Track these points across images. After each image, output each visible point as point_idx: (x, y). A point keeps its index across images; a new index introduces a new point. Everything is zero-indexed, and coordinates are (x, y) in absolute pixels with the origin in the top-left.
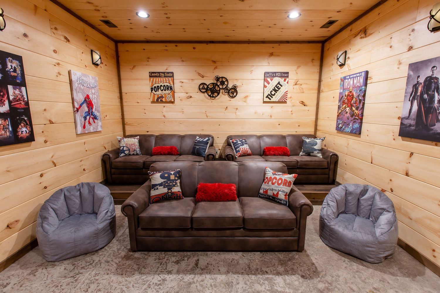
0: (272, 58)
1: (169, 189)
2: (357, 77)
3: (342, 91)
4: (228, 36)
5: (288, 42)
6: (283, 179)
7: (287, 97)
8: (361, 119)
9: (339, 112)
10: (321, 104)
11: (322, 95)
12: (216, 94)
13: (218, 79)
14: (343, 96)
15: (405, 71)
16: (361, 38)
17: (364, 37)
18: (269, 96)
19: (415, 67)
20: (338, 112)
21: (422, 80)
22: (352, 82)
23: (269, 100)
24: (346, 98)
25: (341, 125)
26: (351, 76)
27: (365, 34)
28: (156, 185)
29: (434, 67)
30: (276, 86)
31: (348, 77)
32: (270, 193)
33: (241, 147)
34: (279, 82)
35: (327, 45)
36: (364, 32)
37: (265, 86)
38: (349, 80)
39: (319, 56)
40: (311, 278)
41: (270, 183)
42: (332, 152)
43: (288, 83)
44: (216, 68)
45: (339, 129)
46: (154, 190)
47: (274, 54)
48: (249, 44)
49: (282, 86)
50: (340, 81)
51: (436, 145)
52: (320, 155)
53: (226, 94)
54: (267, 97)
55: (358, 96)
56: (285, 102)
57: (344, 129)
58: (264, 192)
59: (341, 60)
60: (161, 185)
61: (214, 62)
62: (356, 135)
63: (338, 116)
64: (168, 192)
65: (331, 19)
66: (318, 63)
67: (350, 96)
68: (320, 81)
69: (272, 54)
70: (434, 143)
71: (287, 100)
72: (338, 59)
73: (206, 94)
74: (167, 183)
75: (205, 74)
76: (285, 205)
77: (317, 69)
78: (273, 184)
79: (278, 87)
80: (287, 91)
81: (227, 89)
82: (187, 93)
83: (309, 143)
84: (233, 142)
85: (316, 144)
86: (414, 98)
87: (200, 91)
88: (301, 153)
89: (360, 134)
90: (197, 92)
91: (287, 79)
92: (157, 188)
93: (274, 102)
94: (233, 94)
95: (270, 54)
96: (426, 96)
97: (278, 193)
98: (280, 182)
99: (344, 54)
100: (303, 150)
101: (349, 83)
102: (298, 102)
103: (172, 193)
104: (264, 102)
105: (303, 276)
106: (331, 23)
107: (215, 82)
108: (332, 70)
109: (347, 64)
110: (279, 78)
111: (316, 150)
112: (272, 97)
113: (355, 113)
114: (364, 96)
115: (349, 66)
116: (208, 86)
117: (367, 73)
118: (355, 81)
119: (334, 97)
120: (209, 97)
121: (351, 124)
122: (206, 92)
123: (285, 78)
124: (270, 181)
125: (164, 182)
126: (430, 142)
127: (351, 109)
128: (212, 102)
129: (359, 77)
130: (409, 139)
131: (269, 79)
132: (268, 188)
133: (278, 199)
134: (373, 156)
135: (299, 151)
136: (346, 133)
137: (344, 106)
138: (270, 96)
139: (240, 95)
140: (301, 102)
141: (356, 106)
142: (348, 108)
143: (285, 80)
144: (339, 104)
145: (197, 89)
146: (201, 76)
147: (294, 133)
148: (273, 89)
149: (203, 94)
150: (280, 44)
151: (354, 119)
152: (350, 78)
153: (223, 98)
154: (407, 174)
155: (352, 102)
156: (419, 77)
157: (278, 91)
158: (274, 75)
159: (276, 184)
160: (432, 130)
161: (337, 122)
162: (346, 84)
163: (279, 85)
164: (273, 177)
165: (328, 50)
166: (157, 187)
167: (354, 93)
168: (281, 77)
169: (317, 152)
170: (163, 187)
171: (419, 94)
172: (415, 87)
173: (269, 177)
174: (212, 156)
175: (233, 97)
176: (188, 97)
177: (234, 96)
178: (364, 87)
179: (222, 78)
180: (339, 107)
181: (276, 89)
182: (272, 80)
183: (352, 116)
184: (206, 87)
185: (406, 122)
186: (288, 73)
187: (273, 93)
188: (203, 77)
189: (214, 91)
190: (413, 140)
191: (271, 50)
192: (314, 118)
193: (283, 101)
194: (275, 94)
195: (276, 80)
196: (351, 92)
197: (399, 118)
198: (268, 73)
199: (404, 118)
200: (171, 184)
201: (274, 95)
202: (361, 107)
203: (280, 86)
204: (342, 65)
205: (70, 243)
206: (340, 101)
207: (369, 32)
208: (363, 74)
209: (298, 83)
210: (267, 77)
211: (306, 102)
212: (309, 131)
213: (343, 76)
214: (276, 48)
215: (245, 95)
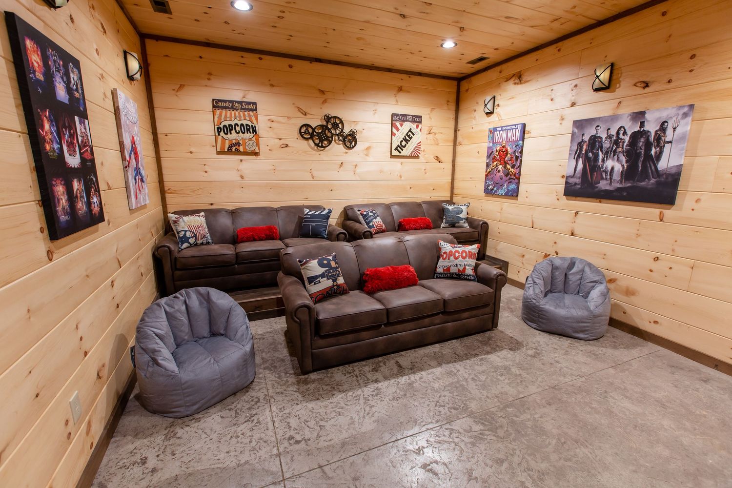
0: (401, 94)
1: (334, 281)
2: (513, 129)
3: (491, 145)
4: (348, 56)
5: (420, 74)
6: (467, 251)
7: (420, 151)
8: (517, 178)
9: (488, 171)
10: (459, 159)
11: (459, 149)
12: (326, 142)
13: (328, 119)
14: (493, 152)
15: (568, 127)
16: (515, 84)
17: (518, 84)
18: (398, 148)
19: (580, 124)
20: (486, 171)
21: (586, 138)
22: (505, 136)
23: (398, 154)
24: (497, 153)
25: (491, 186)
26: (504, 128)
27: (520, 80)
28: (317, 277)
29: (598, 126)
30: (407, 134)
31: (500, 129)
32: (454, 270)
33: (374, 220)
34: (411, 129)
35: (464, 85)
36: (519, 77)
37: (392, 134)
38: (501, 132)
39: (454, 97)
40: (518, 349)
41: (452, 258)
42: (481, 220)
43: (421, 130)
44: (325, 102)
45: (488, 192)
46: (315, 284)
47: (403, 89)
48: (371, 70)
49: (414, 134)
50: (487, 133)
51: (600, 202)
52: (466, 225)
53: (341, 142)
54: (396, 149)
55: (514, 152)
56: (417, 157)
57: (496, 191)
58: (444, 270)
59: (490, 106)
60: (323, 276)
61: (322, 92)
62: (513, 198)
63: (486, 175)
64: (334, 286)
65: (484, 56)
66: (453, 107)
67: (503, 152)
68: (456, 130)
69: (400, 89)
70: (598, 200)
71: (420, 154)
72: (486, 105)
73: (311, 142)
74: (329, 273)
75: (308, 111)
76: (474, 280)
77: (452, 115)
78: (456, 258)
79: (409, 136)
80: (420, 142)
81: (342, 136)
82: (280, 139)
83: (453, 211)
84: (362, 214)
85: (462, 212)
86: (579, 156)
87: (302, 136)
88: (443, 225)
89: (517, 196)
90: (297, 139)
91: (420, 126)
92: (319, 281)
93: (404, 156)
94: (351, 143)
95: (398, 88)
96: (590, 155)
97: (465, 268)
98: (464, 255)
99: (492, 100)
100: (446, 220)
101: (501, 137)
102: (432, 157)
103: (338, 286)
104: (392, 156)
105: (510, 349)
106: (481, 59)
107: (325, 123)
108: (475, 117)
109: (496, 113)
110: (411, 123)
111: (462, 219)
112: (402, 150)
113: (511, 171)
114: (521, 152)
115: (498, 114)
116: (314, 130)
117: (524, 125)
118: (510, 134)
119: (478, 152)
120: (316, 148)
121: (505, 185)
122: (312, 137)
123: (418, 124)
124: (451, 256)
125: (326, 271)
126: (594, 200)
127: (505, 167)
128: (319, 155)
129: (514, 130)
130: (574, 198)
131: (398, 124)
132: (449, 264)
133: (465, 275)
134: (534, 219)
135: (439, 222)
136: (499, 196)
137: (495, 163)
138: (400, 148)
139: (360, 147)
140: (436, 158)
141: (512, 163)
142: (501, 166)
143: (417, 127)
144: (488, 161)
145: (297, 134)
146: (303, 114)
147: (428, 199)
148: (403, 139)
149: (306, 142)
150: (410, 76)
151: (510, 179)
152: (502, 130)
153: (336, 148)
154: (573, 234)
155: (506, 159)
156: (583, 135)
157: (409, 141)
158: (404, 119)
159: (460, 258)
160: (597, 187)
161: (486, 183)
162: (497, 137)
163: (410, 133)
164: (454, 250)
165: (467, 90)
166: (318, 279)
167: (509, 149)
168: (413, 122)
169: (463, 222)
170: (326, 278)
171: (584, 152)
172: (580, 145)
173: (448, 251)
174: (343, 236)
175: (350, 148)
176: (283, 146)
177: (351, 147)
178: (521, 142)
179: (335, 117)
180: (488, 165)
181: (407, 138)
182: (401, 125)
183: (507, 175)
184: (310, 130)
185: (571, 180)
186: (420, 117)
187: (404, 143)
188: (305, 115)
189: (324, 137)
190: (578, 198)
191: (400, 84)
192: (450, 178)
193: (414, 156)
194: (406, 145)
195: (407, 126)
196: (503, 147)
197: (563, 177)
198: (397, 115)
199: (569, 176)
200: (334, 273)
201: (404, 147)
202: (518, 164)
203: (412, 135)
204: (489, 114)
205: (214, 380)
206: (488, 157)
207: (524, 78)
208: (520, 126)
209: (432, 131)
210: (396, 120)
211: (442, 158)
212: (445, 195)
213: (492, 127)
214: (406, 81)
215: (367, 145)
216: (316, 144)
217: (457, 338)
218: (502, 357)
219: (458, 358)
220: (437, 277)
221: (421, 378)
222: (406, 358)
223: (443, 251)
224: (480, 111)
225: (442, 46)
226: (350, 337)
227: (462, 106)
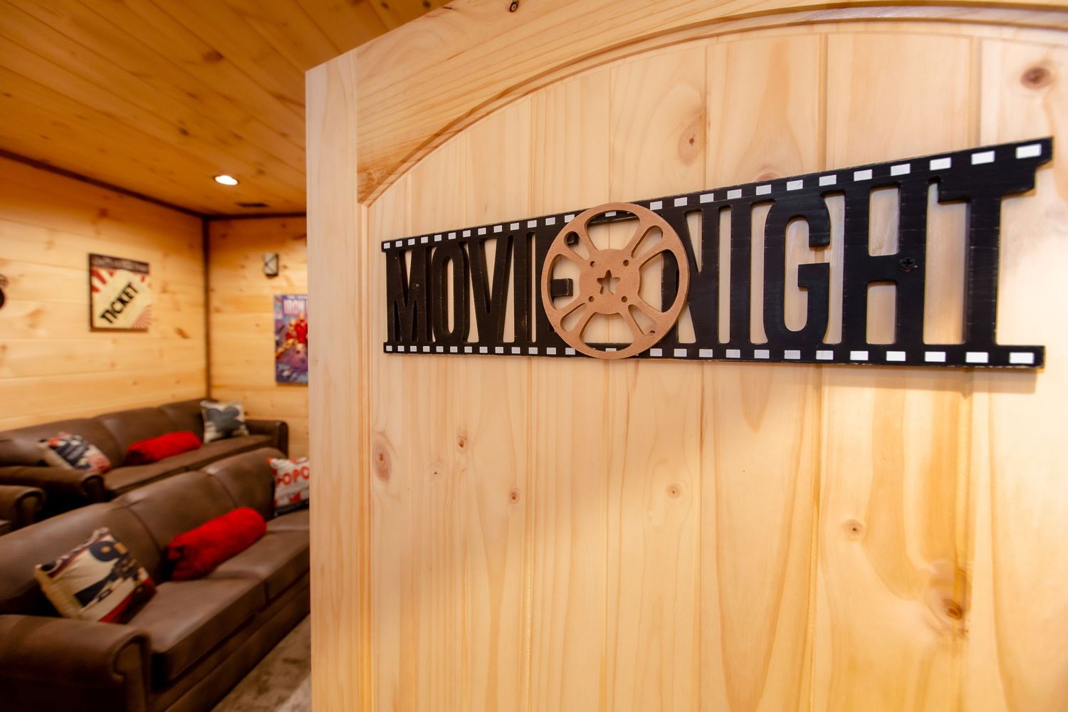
0: (105, 222)
1: (136, 577)
3: (280, 317)
5: (140, 197)
7: (150, 319)
9: (280, 351)
18: (107, 314)
20: (276, 351)
23: (106, 325)
24: (292, 329)
25: (286, 372)
26: (299, 297)
28: (100, 585)
30: (123, 291)
31: (293, 297)
33: (87, 454)
34: (130, 283)
37: (93, 289)
38: (295, 301)
39: (197, 240)
41: (300, 479)
42: (277, 421)
43: (149, 286)
45: (282, 380)
46: (100, 599)
47: (109, 213)
49: (136, 291)
50: (272, 300)
54: (103, 316)
56: (145, 330)
57: (296, 379)
58: (290, 500)
59: (272, 265)
60: (112, 577)
63: (277, 357)
64: (137, 588)
66: (199, 254)
67: (302, 328)
68: (207, 290)
69: (103, 214)
71: (149, 325)
72: (266, 264)
74: (123, 566)
77: (198, 267)
79: (127, 294)
80: (149, 306)
83: (224, 412)
84: (53, 447)
85: (237, 413)
88: (207, 437)
91: (147, 279)
92: (109, 589)
93: (117, 328)
95: (99, 211)
99: (275, 259)
101: (296, 307)
102: (172, 329)
103: (143, 585)
104: (93, 329)
106: (259, 205)
108: (245, 276)
109: (283, 276)
110: (129, 273)
112: (115, 318)
115: (288, 279)
119: (257, 325)
123: (144, 275)
124: (298, 476)
125: (116, 565)
131: (103, 272)
132: (296, 489)
136: (302, 384)
137: (290, 342)
138: (111, 313)
139: (12, 309)
140: (178, 331)
142: (300, 346)
148: (117, 298)
150: (122, 195)
152: (296, 299)
157: (129, 303)
158: (115, 265)
161: (277, 368)
162: (289, 308)
163: (129, 290)
164: (298, 467)
165: (224, 236)
166: (107, 587)
168: (134, 271)
170: (120, 579)
173: (290, 471)
180: (278, 344)
181: (125, 298)
182: (111, 274)
186: (146, 265)
187: (118, 306)
191: (102, 204)
192: (202, 362)
193: (139, 329)
194: (122, 309)
195: (120, 279)
196: (302, 321)
198: (101, 257)
200: (131, 564)
201: (120, 312)
203: (132, 293)
204: (272, 276)
206: (277, 333)
209: (168, 288)
210: (98, 266)
211: (187, 331)
213: (279, 293)
214: (114, 203)
215: (32, 306)
220: (281, 514)
223: (281, 473)
224: (254, 270)
225: (214, 178)
227: (215, 256)
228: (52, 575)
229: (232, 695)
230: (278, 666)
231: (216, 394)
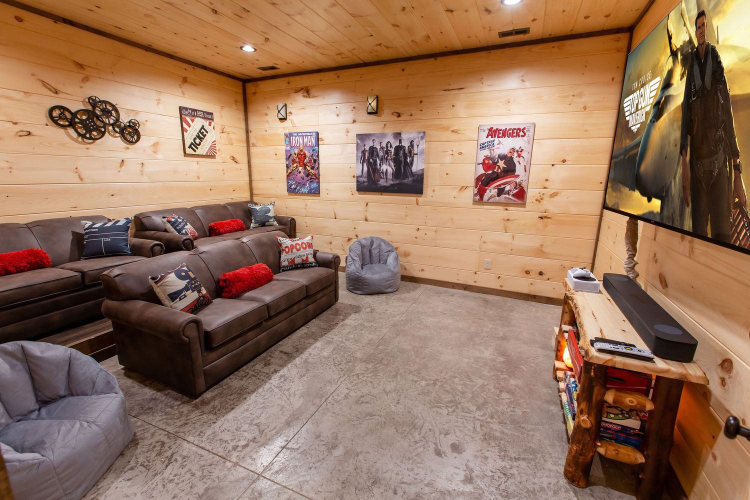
0: (186, 86)
1: (199, 292)
2: (308, 136)
3: (289, 148)
4: (120, 28)
5: (205, 68)
6: (305, 242)
7: (216, 150)
8: (317, 178)
9: (289, 172)
10: (254, 161)
11: (253, 150)
12: (95, 133)
13: (93, 102)
14: (291, 154)
15: (353, 137)
16: (305, 96)
17: (307, 97)
18: (192, 146)
19: (362, 137)
20: (287, 172)
21: (367, 148)
22: (301, 141)
23: (193, 152)
24: (296, 156)
25: (294, 186)
26: (299, 134)
27: (309, 95)
28: (180, 292)
29: (374, 140)
30: (200, 131)
31: (296, 134)
32: (298, 261)
33: (186, 227)
34: (203, 126)
35: (251, 87)
36: (307, 92)
37: (183, 130)
38: (297, 137)
39: (240, 98)
40: (360, 311)
41: (294, 250)
42: (289, 217)
43: (214, 128)
44: (86, 79)
45: (291, 191)
46: (180, 299)
47: (188, 80)
48: (147, 51)
49: (207, 132)
50: (283, 137)
51: (382, 195)
52: (275, 223)
53: (117, 135)
54: (190, 147)
55: (312, 156)
56: (213, 157)
57: (299, 190)
58: (289, 263)
59: (283, 112)
60: (186, 289)
61: (81, 66)
62: (315, 195)
63: (288, 176)
64: (200, 297)
65: (276, 66)
66: (242, 107)
67: (301, 156)
68: (247, 132)
69: (185, 80)
70: (380, 193)
71: (216, 153)
72: (279, 111)
73: (71, 131)
74: (192, 284)
75: (59, 87)
76: (315, 266)
77: (241, 115)
78: (298, 250)
79: (202, 133)
80: (215, 141)
81: (119, 127)
82: (16, 123)
83: (261, 211)
84: (169, 222)
85: (269, 211)
86: (363, 161)
87: (56, 122)
88: (252, 225)
89: (319, 193)
90: (47, 125)
91: (213, 124)
92: (185, 295)
93: (199, 155)
94: (132, 137)
95: (182, 79)
96: (371, 160)
97: (307, 257)
98: (304, 246)
99: (285, 107)
100: (255, 220)
101: (298, 141)
102: (228, 157)
103: (203, 296)
104: (186, 154)
105: (355, 313)
106: (273, 68)
107: (90, 108)
108: (267, 121)
109: (289, 119)
110: (202, 120)
111: (271, 218)
112: (197, 148)
113: (311, 172)
114: (318, 156)
115: (292, 121)
116: (74, 115)
117: (317, 134)
118: (306, 140)
119: (276, 154)
120: (80, 139)
121: (307, 184)
122: (72, 124)
123: (210, 121)
124: (293, 248)
125: (188, 283)
126: (378, 193)
127: (305, 168)
128: (87, 149)
129: (309, 137)
130: (364, 193)
131: (188, 119)
132: (293, 257)
133: (308, 264)
134: (337, 212)
135: (249, 223)
136: (302, 194)
137: (295, 165)
138: (194, 145)
139: (145, 142)
140: (232, 158)
141: (311, 165)
142: (301, 168)
143: (210, 124)
144: (287, 163)
145: (45, 118)
146: (51, 91)
147: (230, 201)
148: (196, 136)
149: (62, 131)
150: (195, 67)
151: (311, 179)
152: (298, 135)
153: (112, 142)
154: (366, 220)
155: (305, 161)
156: (365, 145)
157: (203, 139)
158: (194, 114)
159: (302, 249)
160: (379, 184)
161: (288, 183)
162: (294, 142)
163: (203, 130)
164: (294, 243)
165: (255, 93)
166: (183, 294)
167: (306, 152)
168: (204, 118)
169: (272, 220)
170: (191, 291)
171: (367, 158)
172: (364, 152)
173: (289, 245)
175: (131, 143)
176: (20, 134)
177: (134, 141)
178: (317, 148)
179: (106, 102)
180: (288, 167)
181: (201, 136)
182: (193, 121)
183: (308, 176)
184: (68, 116)
185: (361, 179)
186: (212, 114)
187: (198, 141)
188: (56, 93)
189: (92, 126)
190: (367, 193)
191: (185, 74)
192: (247, 179)
193: (210, 155)
194: (200, 143)
195: (198, 123)
196: (301, 151)
197: (354, 177)
198: (186, 109)
199: (359, 176)
200: (197, 284)
201: (199, 145)
202: (317, 166)
203: (205, 133)
204: (283, 119)
206: (288, 158)
207: (312, 93)
208: (314, 134)
209: (225, 130)
210: (185, 115)
211: (238, 158)
212: (244, 196)
213: (287, 132)
214: (191, 73)
215: (153, 140)
216: (79, 134)
217: (314, 318)
218: (353, 319)
219: (325, 331)
220: (283, 271)
221: (310, 354)
222: (287, 344)
223: (284, 246)
224: (273, 116)
225: (241, 48)
226: (238, 341)
227: (251, 108)
228: (156, 283)
229: (251, 364)
230: (277, 353)
231: (256, 199)
